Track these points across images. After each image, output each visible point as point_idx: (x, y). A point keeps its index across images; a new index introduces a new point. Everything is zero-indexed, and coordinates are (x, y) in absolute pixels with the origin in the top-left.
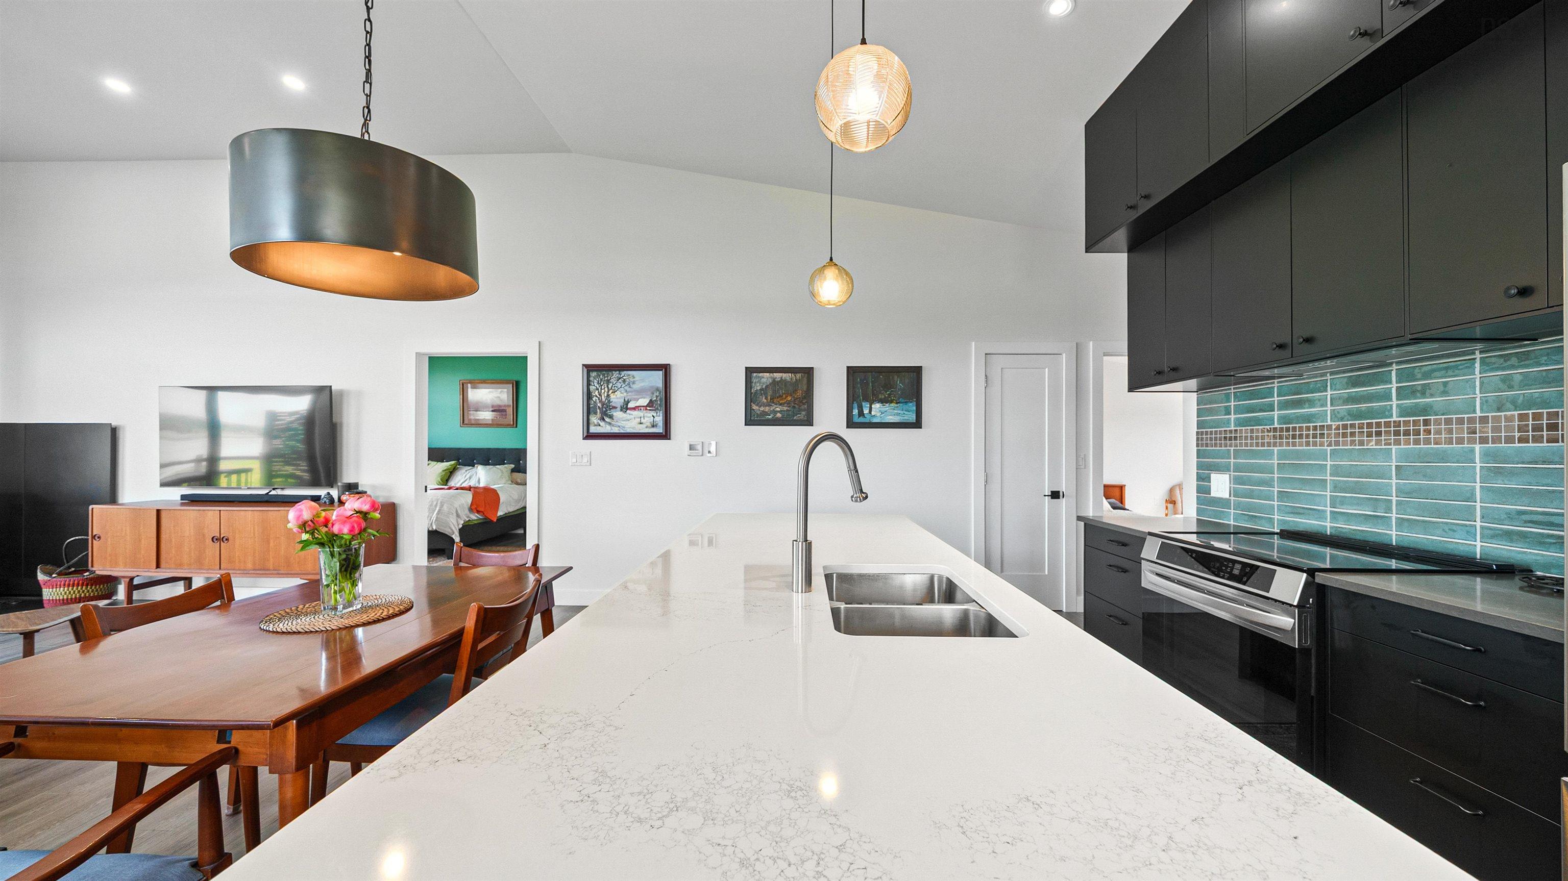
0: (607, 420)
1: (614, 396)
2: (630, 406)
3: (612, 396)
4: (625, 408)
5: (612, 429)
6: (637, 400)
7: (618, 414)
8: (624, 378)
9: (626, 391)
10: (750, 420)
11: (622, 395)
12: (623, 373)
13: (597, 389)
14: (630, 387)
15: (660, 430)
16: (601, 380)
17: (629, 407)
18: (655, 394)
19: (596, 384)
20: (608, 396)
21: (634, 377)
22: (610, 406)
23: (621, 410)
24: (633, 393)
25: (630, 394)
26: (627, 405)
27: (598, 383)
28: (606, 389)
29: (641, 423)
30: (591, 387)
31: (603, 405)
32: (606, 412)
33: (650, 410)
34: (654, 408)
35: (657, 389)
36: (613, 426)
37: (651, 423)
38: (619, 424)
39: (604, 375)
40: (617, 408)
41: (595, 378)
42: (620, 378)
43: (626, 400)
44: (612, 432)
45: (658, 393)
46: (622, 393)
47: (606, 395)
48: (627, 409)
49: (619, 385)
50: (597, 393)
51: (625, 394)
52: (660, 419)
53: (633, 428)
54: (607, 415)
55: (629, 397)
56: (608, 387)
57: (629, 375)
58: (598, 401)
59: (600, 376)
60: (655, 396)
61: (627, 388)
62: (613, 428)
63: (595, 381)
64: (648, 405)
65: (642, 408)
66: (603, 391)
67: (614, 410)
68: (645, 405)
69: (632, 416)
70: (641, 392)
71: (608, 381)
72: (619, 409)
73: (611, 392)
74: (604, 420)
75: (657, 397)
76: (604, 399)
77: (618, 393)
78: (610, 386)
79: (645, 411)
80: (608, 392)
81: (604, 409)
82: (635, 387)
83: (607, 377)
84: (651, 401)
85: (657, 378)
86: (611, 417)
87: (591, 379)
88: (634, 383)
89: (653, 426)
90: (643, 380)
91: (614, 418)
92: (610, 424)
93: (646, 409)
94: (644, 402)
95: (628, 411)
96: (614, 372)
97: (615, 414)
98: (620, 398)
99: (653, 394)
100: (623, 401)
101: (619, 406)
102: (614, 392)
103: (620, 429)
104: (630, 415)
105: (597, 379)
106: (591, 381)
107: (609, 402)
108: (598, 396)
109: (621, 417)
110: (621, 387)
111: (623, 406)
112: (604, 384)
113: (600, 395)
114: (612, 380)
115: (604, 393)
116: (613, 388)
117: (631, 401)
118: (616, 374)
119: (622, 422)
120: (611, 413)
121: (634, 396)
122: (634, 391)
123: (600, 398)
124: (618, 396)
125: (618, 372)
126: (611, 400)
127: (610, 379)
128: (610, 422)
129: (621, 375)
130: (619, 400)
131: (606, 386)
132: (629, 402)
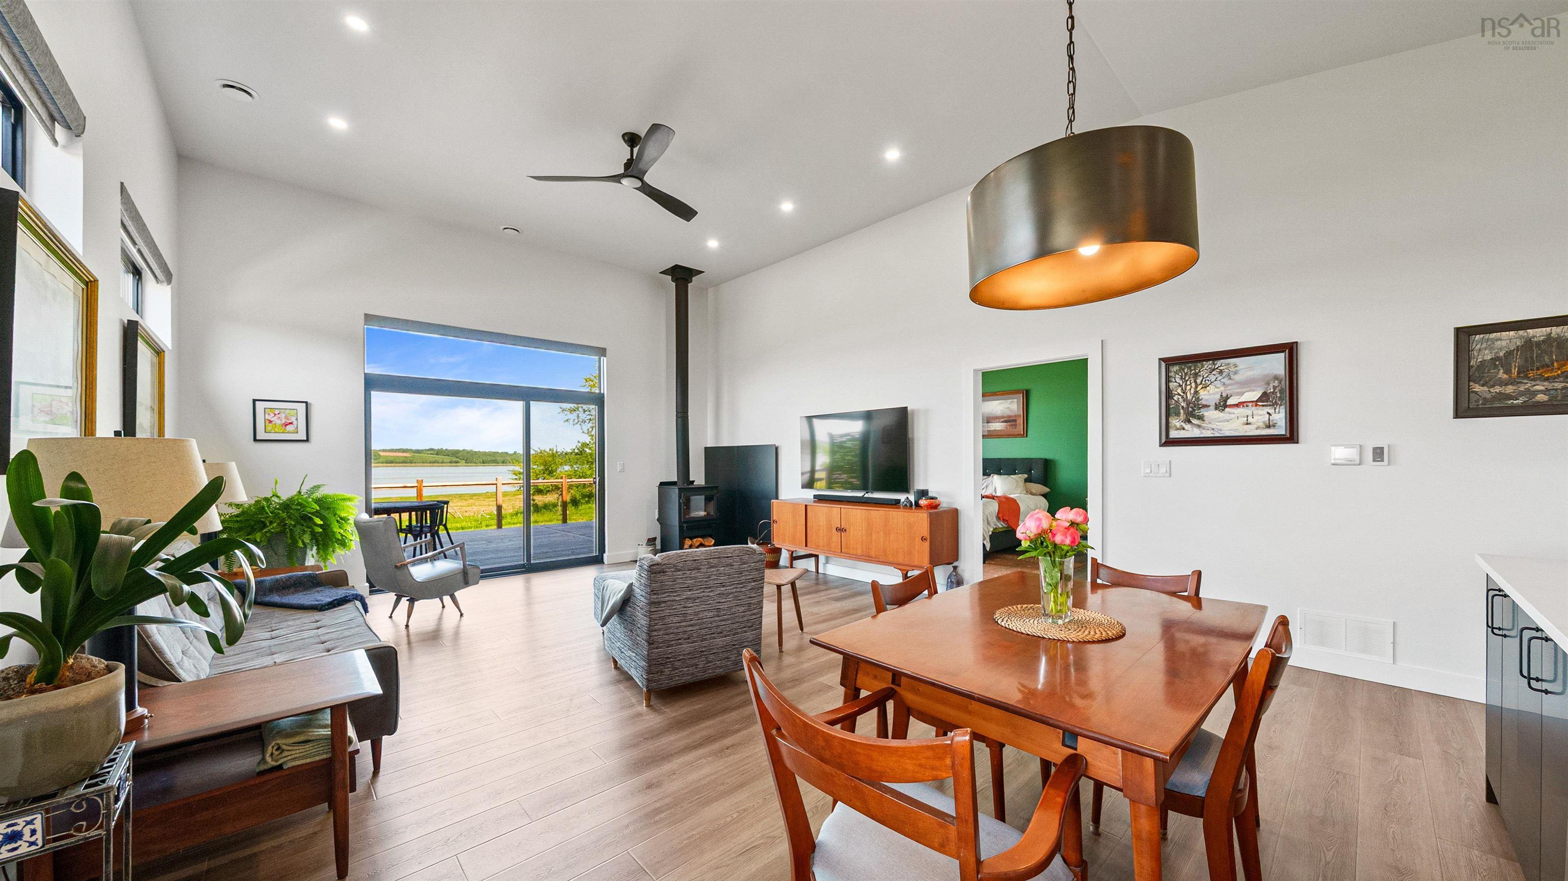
0: (1195, 421)
1: (1206, 392)
2: (1229, 402)
3: (1202, 392)
4: (1222, 404)
5: (1202, 433)
6: (1242, 394)
7: (1210, 414)
8: (1221, 368)
9: (1224, 384)
10: (1468, 409)
11: (1216, 390)
12: (1219, 363)
13: (1180, 386)
14: (1230, 379)
15: (1281, 429)
16: (1186, 374)
17: (1228, 404)
18: (1271, 385)
19: (1178, 380)
20: (1196, 392)
21: (1235, 366)
22: (1199, 405)
23: (1216, 409)
24: (1235, 386)
25: (1230, 387)
26: (1226, 401)
27: (1181, 378)
28: (1193, 385)
29: (1247, 424)
30: (1171, 384)
31: (1188, 405)
32: (1193, 411)
33: (1263, 406)
34: (1269, 403)
35: (1276, 378)
36: (1204, 429)
37: (1264, 422)
38: (1213, 426)
39: (1190, 368)
40: (1209, 406)
41: (1176, 373)
42: (1214, 370)
43: (1224, 395)
44: (1202, 436)
45: (1276, 382)
46: (1217, 388)
47: (1192, 391)
48: (1225, 406)
49: (1212, 378)
50: (1179, 391)
51: (1222, 388)
52: (1280, 416)
53: (1236, 430)
54: (1194, 416)
55: (1228, 392)
56: (1195, 382)
57: (1228, 364)
58: (1181, 400)
59: (1183, 370)
60: (1271, 387)
61: (1226, 380)
62: (1203, 431)
63: (1177, 376)
64: (1259, 400)
65: (1250, 404)
66: (1188, 387)
67: (1205, 409)
68: (1255, 399)
69: (1233, 416)
70: (1248, 384)
71: (1196, 375)
72: (1212, 407)
73: (1200, 387)
74: (1189, 422)
75: (1275, 388)
76: (1189, 397)
77: (1211, 388)
78: (1199, 381)
79: (1254, 408)
80: (1196, 387)
81: (1190, 409)
82: (1237, 378)
83: (1195, 370)
84: (1265, 394)
85: (1276, 364)
86: (1201, 418)
87: (1172, 374)
88: (1236, 373)
89: (1269, 427)
90: (1250, 368)
91: (1205, 418)
92: (1199, 426)
93: (1256, 405)
94: (1255, 395)
95: (1227, 410)
96: (1204, 363)
97: (1206, 414)
98: (1214, 394)
99: (1268, 384)
100: (1218, 397)
101: (1212, 404)
102: (1206, 387)
103: (1215, 432)
104: (1230, 413)
105: (1180, 374)
106: (1171, 376)
107: (1198, 399)
108: (1182, 394)
109: (1216, 417)
110: (1216, 380)
111: (1220, 403)
112: (1189, 378)
113: (1184, 393)
114: (1202, 372)
115: (1190, 389)
116: (1203, 382)
117: (1231, 396)
118: (1208, 365)
119: (1217, 424)
120: (1200, 414)
121: (1236, 389)
122: (1237, 383)
123: (1185, 397)
124: (1211, 392)
125: (1211, 362)
126: (1200, 398)
127: (1199, 372)
128: (1199, 424)
129: (1215, 365)
130: (1212, 397)
131: (1193, 381)
132: (1227, 398)
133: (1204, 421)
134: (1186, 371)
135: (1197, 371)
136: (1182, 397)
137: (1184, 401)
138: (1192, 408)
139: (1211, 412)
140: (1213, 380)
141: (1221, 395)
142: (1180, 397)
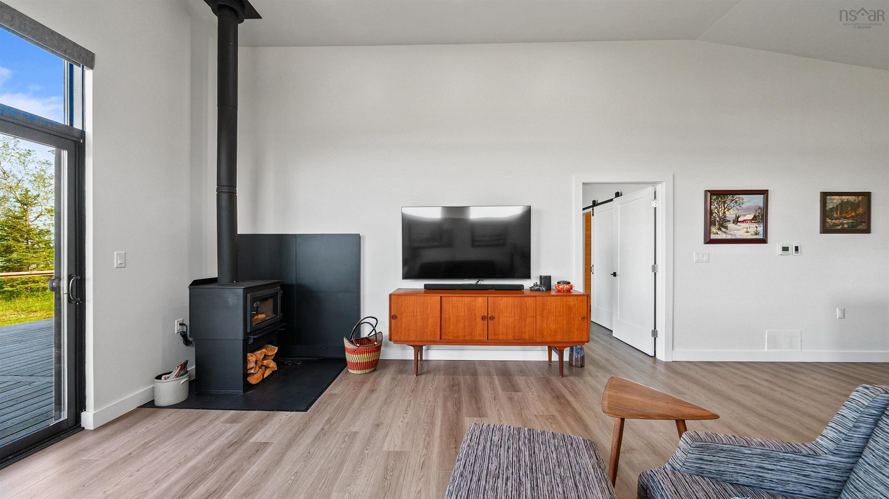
0: (723, 230)
1: (729, 213)
2: (740, 219)
3: (727, 213)
6: (745, 215)
7: (731, 225)
8: (736, 200)
9: (737, 209)
10: (825, 229)
12: (735, 197)
13: (717, 208)
14: (740, 206)
15: (760, 237)
16: (720, 201)
18: (758, 211)
19: (715, 204)
20: (724, 213)
21: (743, 199)
22: (725, 220)
23: (733, 223)
24: (742, 211)
25: (740, 211)
26: (738, 219)
27: (717, 204)
28: (723, 208)
29: (747, 232)
30: (712, 206)
31: (720, 219)
32: (723, 224)
33: (754, 222)
34: (757, 221)
35: (760, 208)
37: (754, 231)
38: (732, 233)
39: (721, 198)
40: (730, 221)
41: (715, 200)
42: (733, 200)
43: (737, 215)
44: (726, 238)
45: (760, 210)
46: (734, 211)
47: (722, 212)
48: (738, 222)
49: (732, 205)
50: (716, 211)
51: (736, 211)
52: (761, 229)
53: (742, 235)
54: (723, 226)
55: (739, 214)
56: (724, 206)
57: (740, 198)
59: (718, 198)
60: (758, 213)
61: (738, 207)
62: (727, 235)
63: (715, 202)
64: (752, 219)
65: (749, 221)
66: (720, 209)
67: (728, 223)
68: (751, 219)
70: (748, 210)
71: (724, 202)
73: (726, 209)
74: (721, 230)
75: (759, 213)
76: (721, 215)
77: (731, 211)
78: (726, 206)
79: (750, 223)
80: (724, 210)
81: (721, 222)
82: (744, 206)
83: (724, 199)
84: (755, 216)
85: (759, 200)
86: (726, 228)
87: (713, 200)
88: (743, 203)
89: (756, 234)
90: (749, 202)
93: (751, 222)
94: (750, 217)
95: (738, 224)
96: (729, 196)
97: (729, 225)
99: (756, 211)
100: (735, 216)
101: (732, 220)
102: (729, 210)
103: (733, 236)
104: (740, 226)
105: (717, 201)
106: (712, 202)
107: (725, 217)
109: (733, 227)
110: (734, 207)
111: (735, 220)
112: (721, 204)
113: (718, 212)
114: (727, 201)
116: (728, 207)
119: (734, 231)
120: (726, 225)
122: (743, 209)
123: (718, 214)
124: (731, 213)
125: (732, 196)
126: (726, 216)
128: (725, 231)
130: (732, 216)
132: (739, 217)
133: (728, 229)
134: (719, 199)
135: (725, 200)
137: (718, 217)
138: (722, 221)
140: (733, 206)
141: (736, 215)
142: (716, 215)
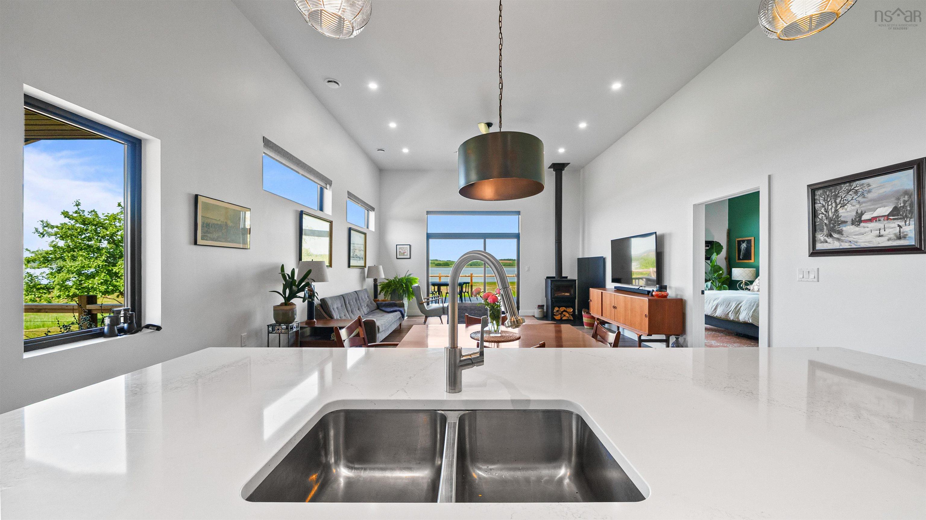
0: (835, 235)
1: (844, 211)
2: (864, 217)
3: (841, 212)
4: (858, 220)
5: (841, 245)
6: (875, 210)
7: (848, 229)
8: (857, 188)
9: (859, 202)
11: (853, 208)
12: (854, 184)
13: (824, 206)
14: (864, 197)
15: (910, 241)
16: (828, 196)
17: (863, 219)
18: (902, 199)
19: (822, 202)
20: (836, 211)
21: (869, 185)
22: (838, 221)
23: (853, 224)
24: (869, 204)
25: (864, 205)
26: (860, 217)
27: (824, 200)
28: (834, 205)
30: (816, 205)
31: (830, 222)
32: (834, 227)
33: (894, 219)
34: (899, 217)
35: (905, 192)
36: (842, 241)
38: (850, 239)
39: (831, 191)
40: (847, 222)
41: (820, 196)
42: (851, 190)
43: (859, 212)
44: (841, 247)
45: (906, 196)
46: (854, 206)
47: (833, 211)
48: (860, 221)
49: (849, 197)
50: (823, 210)
51: (858, 206)
52: (910, 228)
53: (869, 242)
54: (835, 231)
55: (863, 209)
56: (835, 202)
57: (863, 184)
58: (824, 218)
59: (826, 192)
60: (902, 202)
61: (861, 199)
62: (842, 244)
63: (821, 198)
64: (891, 214)
65: (882, 218)
66: (830, 207)
67: (844, 224)
68: (887, 214)
69: (867, 229)
70: (880, 200)
71: (836, 196)
72: (850, 223)
73: (839, 206)
74: (831, 236)
75: (905, 201)
76: (831, 215)
77: (849, 207)
78: (838, 201)
80: (836, 207)
81: (832, 225)
82: (870, 196)
83: (835, 192)
84: (895, 208)
85: (906, 180)
86: (840, 232)
87: (817, 197)
88: (869, 191)
90: (884, 186)
91: (843, 233)
92: (838, 239)
93: (888, 219)
94: (887, 210)
95: (862, 224)
96: (842, 185)
97: (844, 229)
98: (850, 211)
99: (899, 198)
100: (855, 214)
101: (849, 220)
102: (844, 206)
103: (852, 244)
104: (864, 227)
105: (823, 197)
106: (817, 199)
107: (838, 217)
108: (825, 213)
109: (852, 231)
110: (852, 199)
111: (855, 219)
112: (831, 199)
113: (826, 212)
114: (840, 194)
115: (831, 209)
116: (842, 202)
117: (865, 212)
118: (845, 187)
119: (854, 237)
120: (840, 229)
121: (871, 206)
122: (870, 200)
123: (827, 215)
124: (848, 210)
125: (848, 184)
126: (840, 215)
127: (838, 193)
128: (839, 237)
129: (851, 186)
130: (849, 214)
131: (833, 201)
132: (862, 214)
133: (843, 235)
134: (828, 193)
135: (837, 193)
136: (825, 216)
137: (827, 218)
138: (833, 224)
139: (848, 227)
140: (850, 199)
141: (857, 212)
142: (823, 216)
